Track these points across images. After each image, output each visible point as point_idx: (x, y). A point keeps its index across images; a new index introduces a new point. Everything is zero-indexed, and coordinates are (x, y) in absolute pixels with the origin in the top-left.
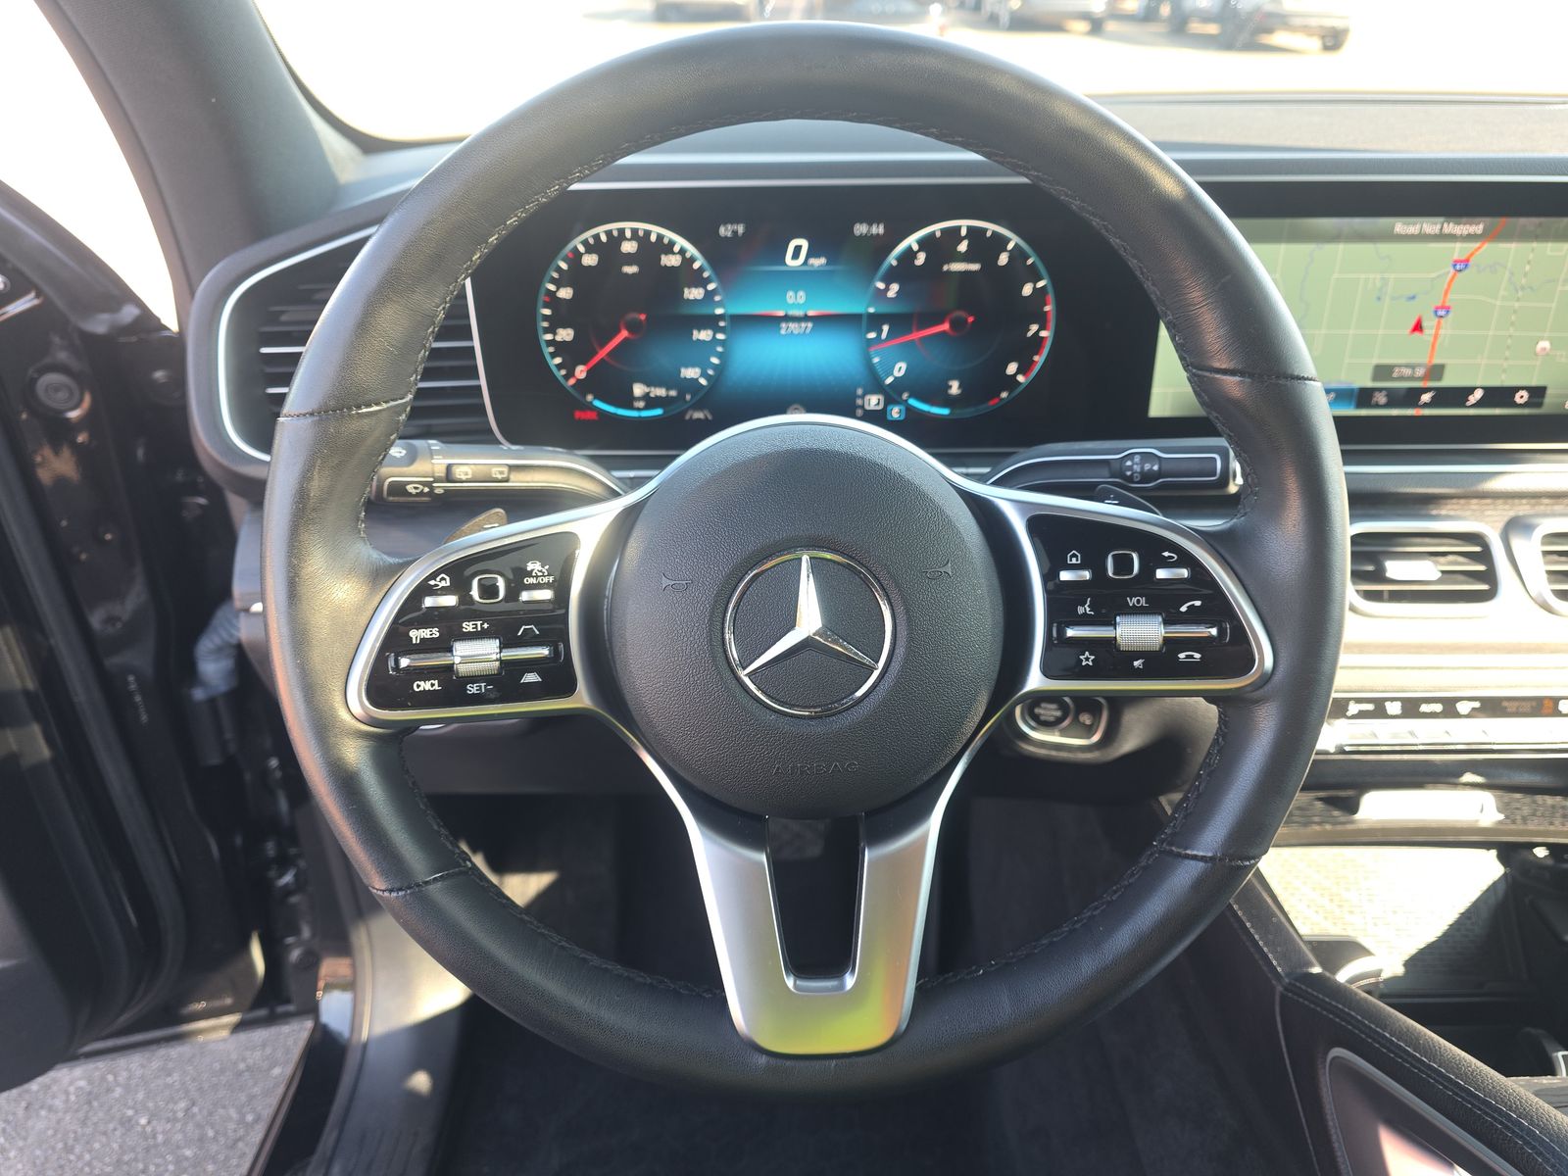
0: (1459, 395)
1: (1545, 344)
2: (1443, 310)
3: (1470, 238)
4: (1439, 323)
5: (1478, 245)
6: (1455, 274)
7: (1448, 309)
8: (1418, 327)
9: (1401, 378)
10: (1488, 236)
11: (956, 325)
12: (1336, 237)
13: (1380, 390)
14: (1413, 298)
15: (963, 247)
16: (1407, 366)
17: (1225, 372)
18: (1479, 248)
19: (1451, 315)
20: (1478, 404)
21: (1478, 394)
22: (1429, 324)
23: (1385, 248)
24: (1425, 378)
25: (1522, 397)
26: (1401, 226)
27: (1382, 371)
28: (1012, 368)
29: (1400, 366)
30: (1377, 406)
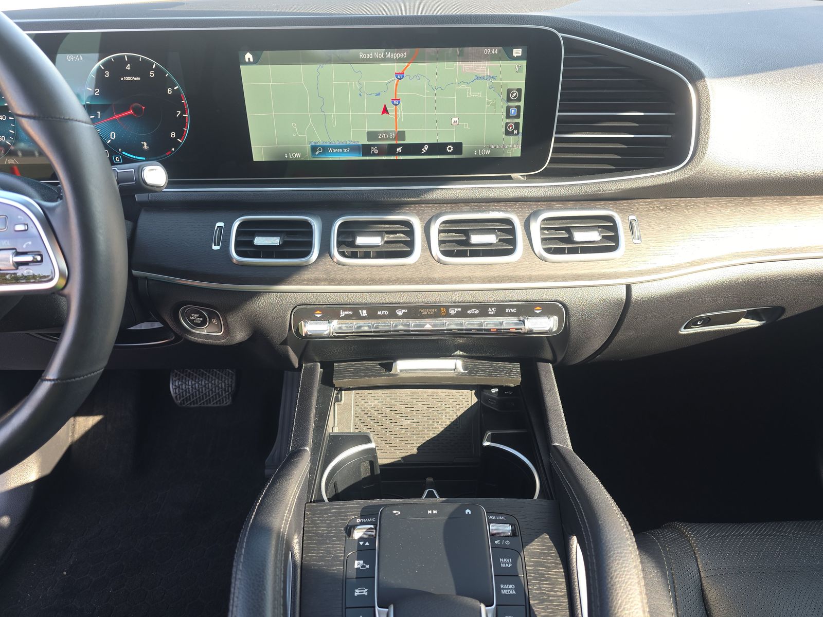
0: (415, 148)
1: (455, 119)
2: (396, 101)
3: (400, 60)
4: (396, 108)
5: (407, 64)
6: (398, 81)
7: (399, 100)
8: (385, 111)
9: (383, 139)
10: (412, 59)
11: (136, 110)
12: (329, 61)
13: (374, 145)
14: (379, 94)
15: (128, 67)
16: (385, 132)
17: (23, 116)
18: (408, 66)
19: (401, 103)
20: (427, 153)
21: (426, 148)
22: (391, 108)
23: (356, 66)
24: (396, 138)
25: (450, 149)
26: (362, 53)
27: (372, 135)
28: (173, 135)
29: (381, 132)
30: (374, 155)
